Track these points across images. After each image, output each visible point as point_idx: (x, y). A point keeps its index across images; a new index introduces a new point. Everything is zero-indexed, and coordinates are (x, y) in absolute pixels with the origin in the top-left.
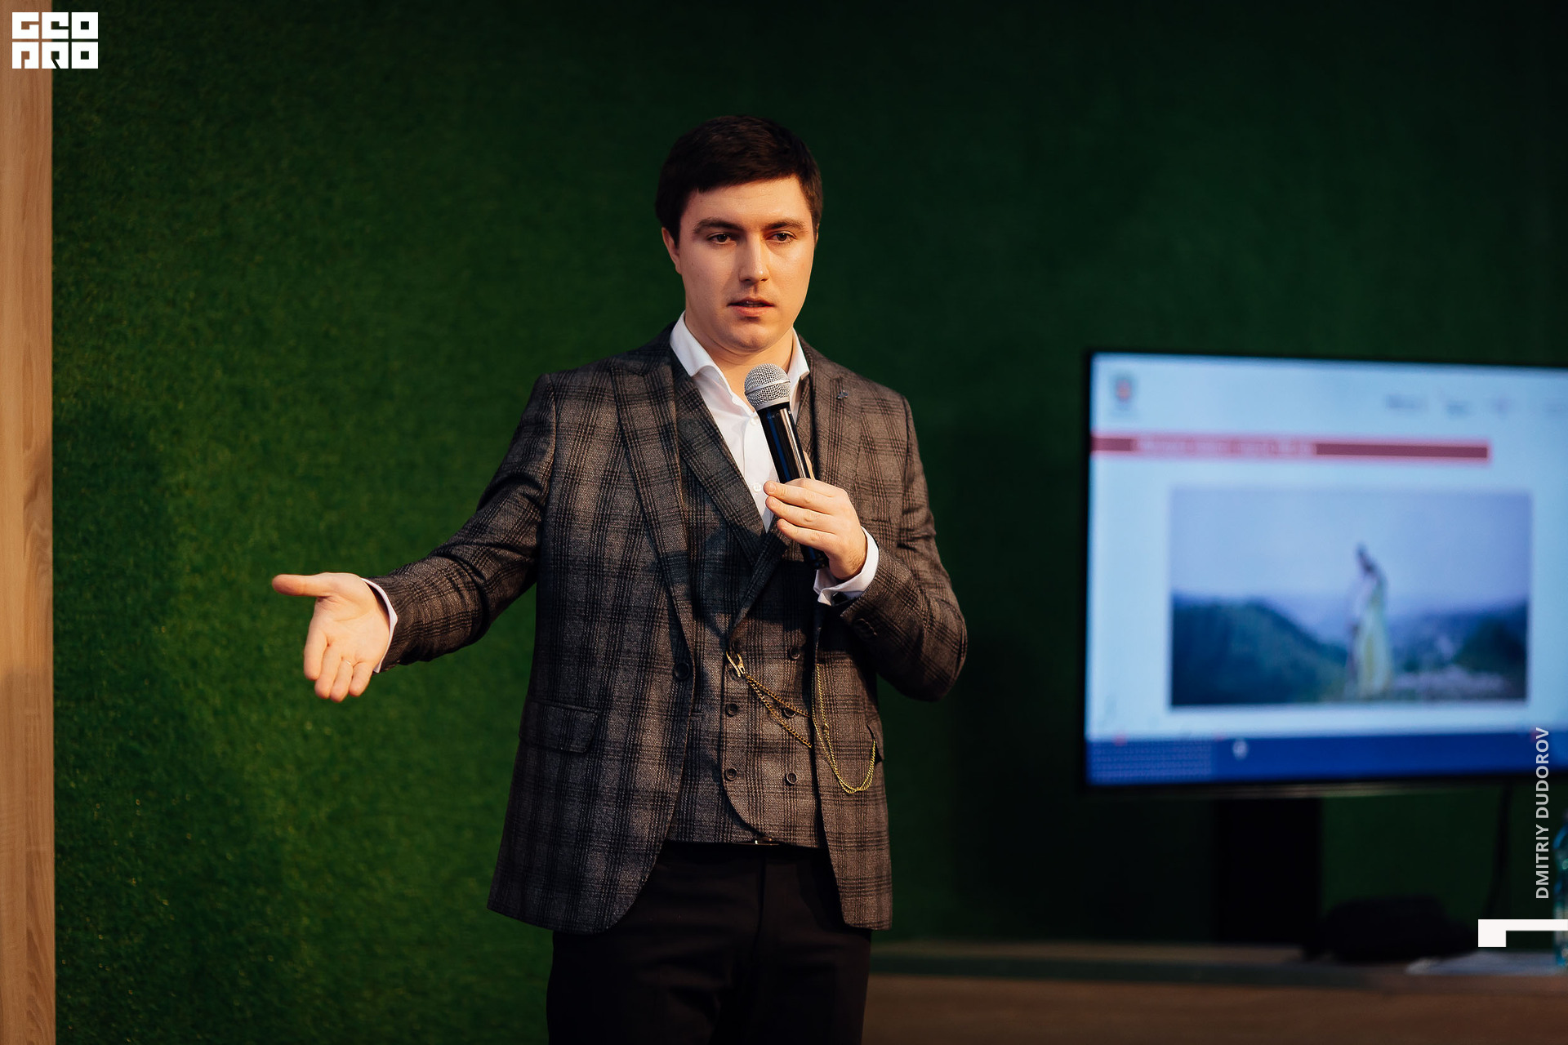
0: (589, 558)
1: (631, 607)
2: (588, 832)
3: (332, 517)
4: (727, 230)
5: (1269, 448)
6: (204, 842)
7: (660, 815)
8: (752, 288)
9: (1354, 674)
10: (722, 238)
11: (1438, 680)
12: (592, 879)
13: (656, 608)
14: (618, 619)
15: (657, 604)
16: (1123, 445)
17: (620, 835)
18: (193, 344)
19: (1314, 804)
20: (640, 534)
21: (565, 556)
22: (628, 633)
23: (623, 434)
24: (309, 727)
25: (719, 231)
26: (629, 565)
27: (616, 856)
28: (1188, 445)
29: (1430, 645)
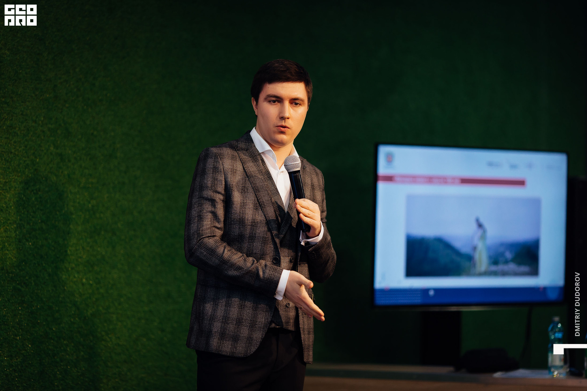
0: (239, 219)
1: (256, 237)
2: (241, 319)
3: (94, 202)
4: (277, 99)
5: (444, 180)
6: (44, 323)
7: (269, 313)
8: (284, 121)
9: (474, 265)
10: (274, 102)
11: (506, 268)
12: (243, 337)
13: (266, 237)
14: (251, 241)
15: (266, 235)
16: (389, 179)
17: (253, 321)
18: (42, 137)
19: (459, 313)
20: (258, 210)
21: (230, 218)
22: (255, 247)
23: (246, 173)
24: (84, 280)
25: (274, 99)
26: (255, 221)
27: (252, 329)
28: (413, 179)
29: (502, 254)
